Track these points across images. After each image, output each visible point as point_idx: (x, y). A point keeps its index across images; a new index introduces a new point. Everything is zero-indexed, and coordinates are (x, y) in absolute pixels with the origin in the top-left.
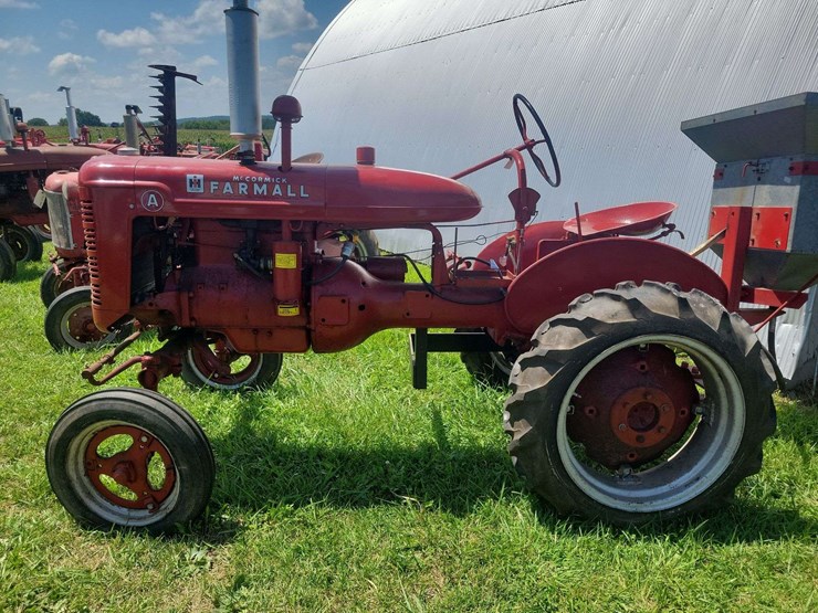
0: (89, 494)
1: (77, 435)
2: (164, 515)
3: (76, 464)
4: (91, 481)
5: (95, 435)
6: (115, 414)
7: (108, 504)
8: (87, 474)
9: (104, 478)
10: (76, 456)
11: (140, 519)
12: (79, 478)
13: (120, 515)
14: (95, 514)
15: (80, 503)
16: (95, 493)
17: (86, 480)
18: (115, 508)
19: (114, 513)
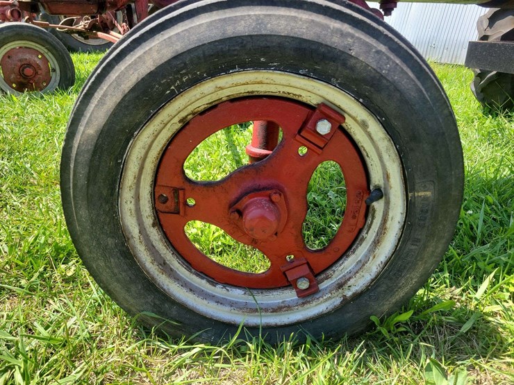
0: (164, 266)
1: (149, 118)
2: (337, 301)
3: (137, 198)
4: (166, 236)
5: (185, 123)
6: (265, 50)
7: (203, 284)
8: (158, 223)
9: (194, 229)
10: (138, 178)
11: (277, 310)
12: (142, 231)
13: (232, 304)
14: (183, 307)
15: (151, 286)
16: (175, 264)
17: (155, 234)
18: (219, 290)
19: (220, 301)
